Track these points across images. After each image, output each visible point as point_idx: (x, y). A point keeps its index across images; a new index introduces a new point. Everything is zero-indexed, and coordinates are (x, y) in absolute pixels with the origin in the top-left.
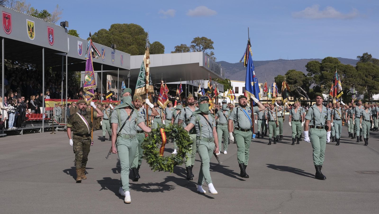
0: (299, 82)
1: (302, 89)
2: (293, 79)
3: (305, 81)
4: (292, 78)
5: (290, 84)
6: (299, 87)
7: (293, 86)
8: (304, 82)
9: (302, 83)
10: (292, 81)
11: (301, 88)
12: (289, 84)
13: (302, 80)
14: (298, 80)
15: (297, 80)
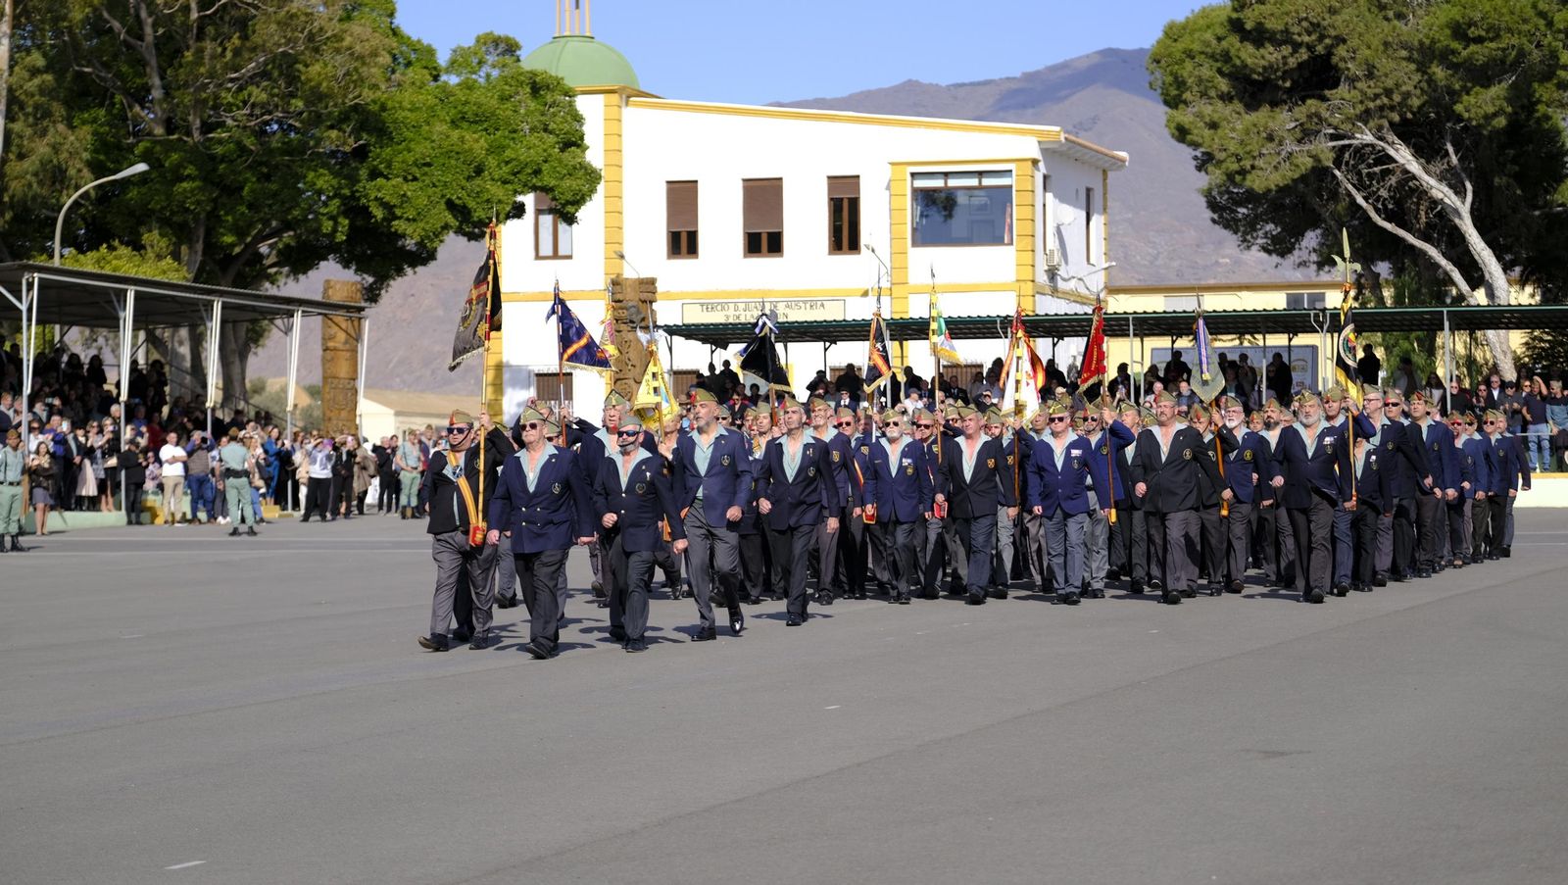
0: (1370, 76)
1: (1414, 167)
2: (1283, 39)
3: (1444, 57)
4: (1271, 24)
5: (1252, 106)
6: (1368, 138)
7: (1284, 120)
8: (1439, 72)
9: (1403, 76)
10: (1271, 55)
11: (1404, 156)
12: (1238, 106)
13: (1404, 46)
14: (1354, 42)
15: (1341, 40)
